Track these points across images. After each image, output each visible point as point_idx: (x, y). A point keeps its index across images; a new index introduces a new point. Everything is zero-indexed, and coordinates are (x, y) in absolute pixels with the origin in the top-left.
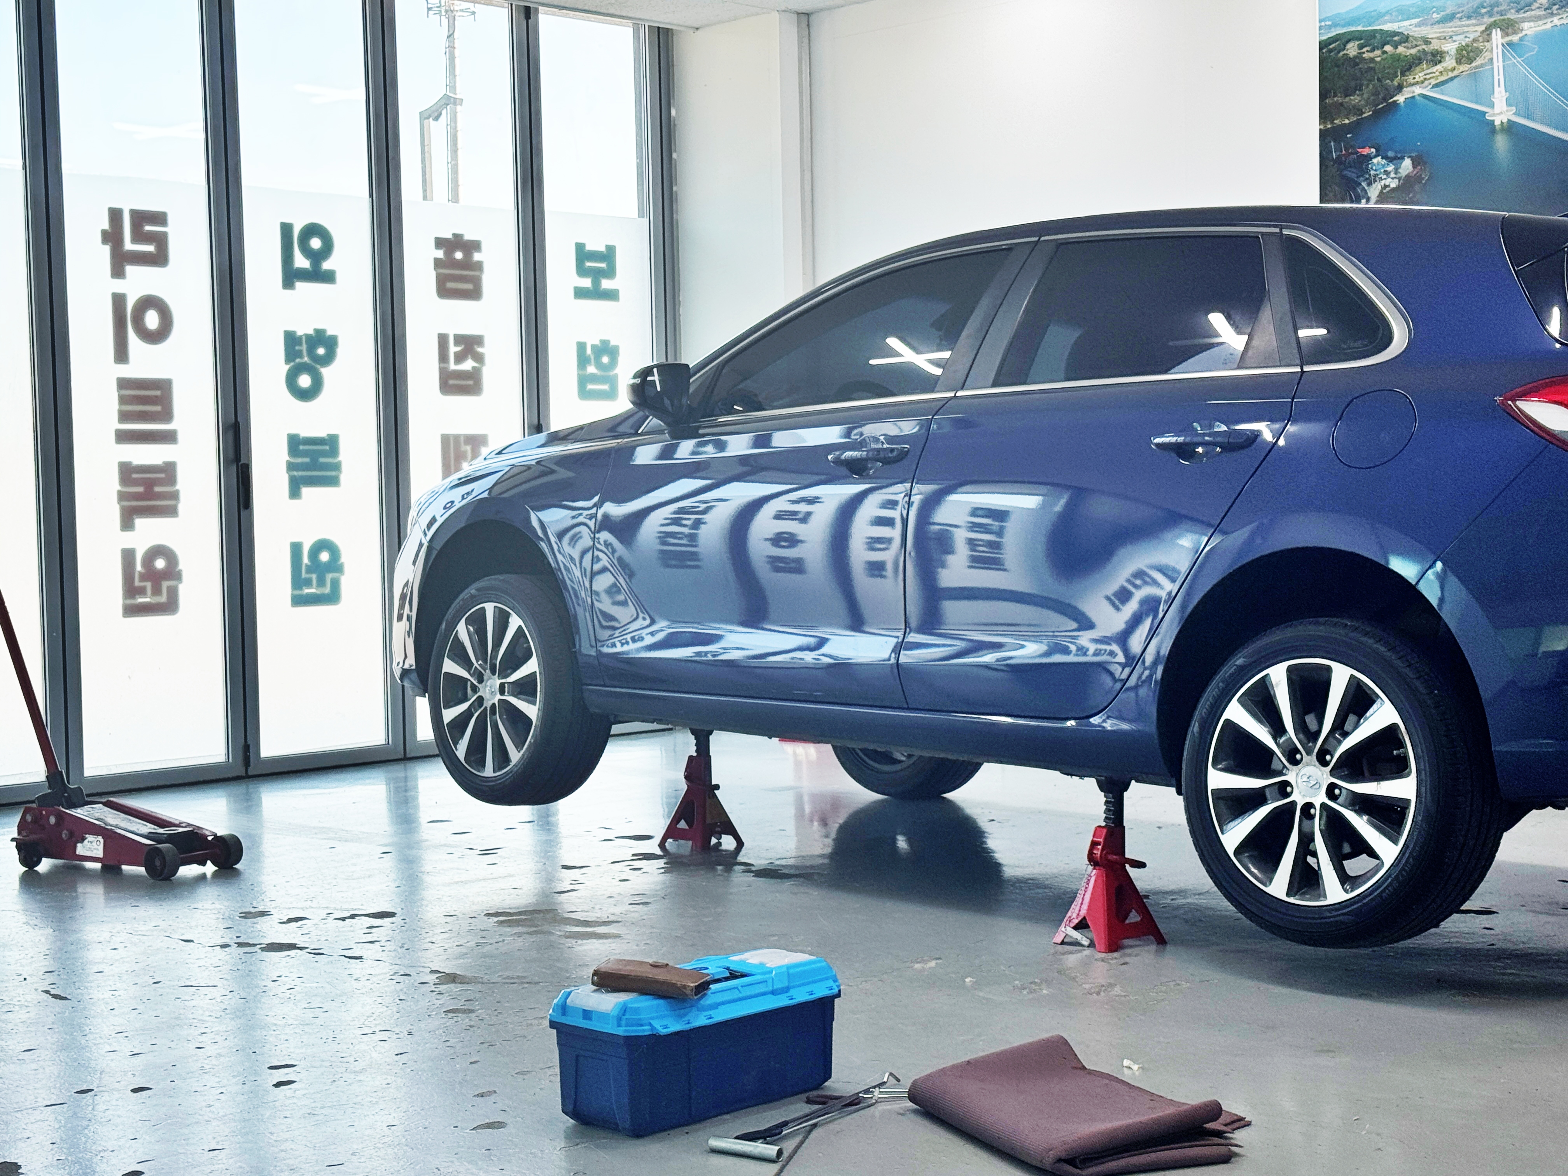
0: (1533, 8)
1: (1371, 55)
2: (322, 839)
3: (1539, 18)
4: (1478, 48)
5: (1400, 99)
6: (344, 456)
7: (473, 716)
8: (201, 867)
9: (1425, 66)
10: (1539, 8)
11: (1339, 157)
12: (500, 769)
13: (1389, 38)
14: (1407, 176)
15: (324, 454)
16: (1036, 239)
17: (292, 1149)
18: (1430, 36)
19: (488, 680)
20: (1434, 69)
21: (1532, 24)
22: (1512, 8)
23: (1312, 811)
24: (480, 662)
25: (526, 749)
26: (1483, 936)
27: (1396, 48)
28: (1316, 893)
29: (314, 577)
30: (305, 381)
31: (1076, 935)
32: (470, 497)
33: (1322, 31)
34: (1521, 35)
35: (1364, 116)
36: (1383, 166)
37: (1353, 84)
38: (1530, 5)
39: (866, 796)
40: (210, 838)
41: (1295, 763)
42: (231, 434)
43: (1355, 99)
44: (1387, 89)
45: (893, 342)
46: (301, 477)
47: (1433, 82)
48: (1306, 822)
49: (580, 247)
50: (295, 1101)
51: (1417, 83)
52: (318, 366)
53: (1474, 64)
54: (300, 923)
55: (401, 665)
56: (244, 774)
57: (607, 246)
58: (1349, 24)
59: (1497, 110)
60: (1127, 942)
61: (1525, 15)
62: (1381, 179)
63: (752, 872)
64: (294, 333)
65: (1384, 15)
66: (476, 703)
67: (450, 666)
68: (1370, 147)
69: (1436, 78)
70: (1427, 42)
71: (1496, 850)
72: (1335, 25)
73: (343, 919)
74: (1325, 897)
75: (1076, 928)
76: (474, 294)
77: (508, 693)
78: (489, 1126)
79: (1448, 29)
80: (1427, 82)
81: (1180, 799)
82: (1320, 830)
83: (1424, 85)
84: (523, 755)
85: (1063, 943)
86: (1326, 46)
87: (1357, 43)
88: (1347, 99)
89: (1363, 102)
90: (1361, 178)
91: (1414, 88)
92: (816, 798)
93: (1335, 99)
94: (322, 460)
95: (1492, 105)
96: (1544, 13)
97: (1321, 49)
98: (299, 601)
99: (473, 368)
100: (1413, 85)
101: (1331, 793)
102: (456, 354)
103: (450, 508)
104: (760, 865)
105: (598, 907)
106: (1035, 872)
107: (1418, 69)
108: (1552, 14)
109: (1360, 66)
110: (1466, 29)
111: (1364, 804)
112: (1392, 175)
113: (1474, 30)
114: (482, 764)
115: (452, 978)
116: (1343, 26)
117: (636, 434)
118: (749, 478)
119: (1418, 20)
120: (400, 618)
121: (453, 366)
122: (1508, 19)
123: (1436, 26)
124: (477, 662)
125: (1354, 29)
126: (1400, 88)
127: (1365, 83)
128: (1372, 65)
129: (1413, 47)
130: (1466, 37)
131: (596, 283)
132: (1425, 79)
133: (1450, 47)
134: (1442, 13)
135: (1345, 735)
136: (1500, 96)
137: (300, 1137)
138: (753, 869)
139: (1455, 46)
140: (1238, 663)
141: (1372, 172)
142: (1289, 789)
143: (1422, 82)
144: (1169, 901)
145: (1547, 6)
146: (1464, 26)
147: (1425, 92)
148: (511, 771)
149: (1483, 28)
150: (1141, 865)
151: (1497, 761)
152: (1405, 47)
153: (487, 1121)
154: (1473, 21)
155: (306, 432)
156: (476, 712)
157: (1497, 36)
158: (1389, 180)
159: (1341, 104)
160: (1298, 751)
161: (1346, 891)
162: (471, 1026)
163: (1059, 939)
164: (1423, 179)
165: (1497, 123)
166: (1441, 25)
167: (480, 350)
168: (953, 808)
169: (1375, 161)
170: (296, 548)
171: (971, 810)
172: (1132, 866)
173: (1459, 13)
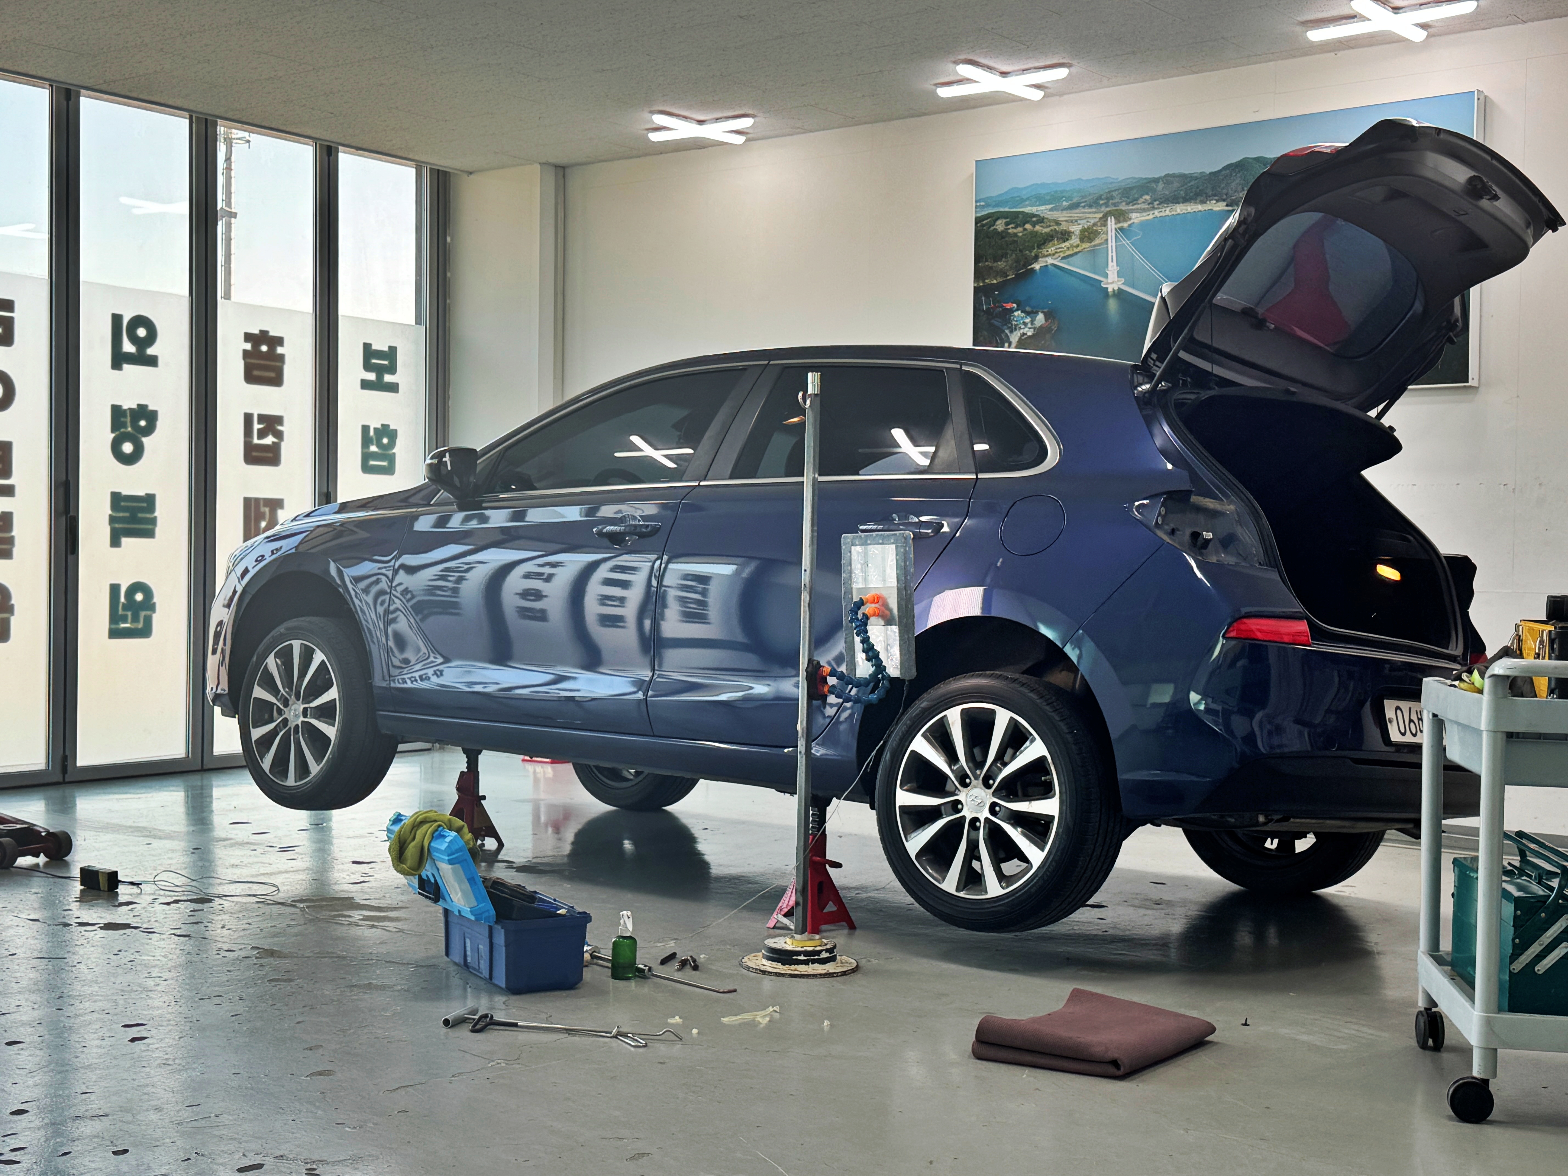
0: (1139, 202)
1: (1015, 231)
2: (139, 836)
3: (1144, 210)
4: (1097, 231)
5: (1037, 266)
6: (159, 512)
7: (278, 734)
8: (35, 858)
9: (1056, 242)
10: (1144, 202)
11: (988, 309)
12: (301, 779)
13: (1028, 218)
14: (1041, 327)
15: (142, 510)
16: (766, 362)
17: (153, 1093)
18: (1060, 219)
19: (292, 705)
20: (1063, 245)
21: (1138, 215)
22: (1124, 201)
23: (978, 824)
24: (287, 690)
25: (325, 764)
26: (1098, 925)
27: (1034, 226)
28: (978, 888)
29: (129, 614)
30: (128, 448)
31: (785, 921)
32: (279, 553)
33: (978, 210)
34: (1129, 223)
35: (1009, 278)
36: (1022, 318)
37: (1000, 252)
38: (1137, 199)
39: (598, 807)
40: (43, 834)
41: (965, 785)
42: (61, 491)
43: (1001, 264)
44: (1026, 258)
45: (635, 439)
46: (121, 528)
47: (1062, 255)
48: (973, 833)
49: (367, 347)
50: (150, 1053)
51: (1050, 255)
52: (140, 436)
53: (1093, 243)
54: (131, 907)
55: (214, 690)
56: (61, 780)
57: (390, 347)
58: (997, 205)
59: (1110, 280)
60: (824, 927)
61: (1133, 207)
62: (1020, 328)
63: (514, 868)
64: (120, 406)
65: (1025, 200)
66: (281, 725)
67: (259, 692)
68: (1013, 303)
69: (1064, 252)
70: (1058, 223)
71: (1116, 857)
72: (987, 205)
73: (168, 904)
74: (986, 892)
75: (785, 915)
76: (276, 380)
77: (311, 715)
78: (320, 1073)
79: (1075, 214)
80: (1057, 255)
81: (874, 813)
82: (984, 839)
83: (1054, 257)
84: (322, 768)
85: (774, 928)
86: (980, 221)
87: (1004, 221)
88: (995, 264)
89: (1008, 267)
90: (1005, 327)
91: (1047, 259)
92: (551, 807)
93: (987, 263)
94: (140, 515)
95: (1106, 276)
96: (1147, 206)
97: (976, 223)
98: (115, 633)
99: (273, 443)
100: (1047, 256)
101: (993, 809)
102: (259, 430)
103: (261, 561)
104: (520, 863)
105: (388, 895)
106: (745, 871)
107: (1051, 244)
108: (1154, 208)
109: (1007, 239)
110: (1088, 215)
111: (1020, 819)
112: (1029, 325)
113: (1093, 217)
114: (285, 774)
115: (271, 953)
116: (994, 207)
117: (429, 505)
118: (507, 545)
119: (1052, 206)
120: (214, 652)
121: (256, 441)
122: (1121, 210)
123: (1065, 212)
124: (284, 690)
125: (1002, 210)
126: (1036, 258)
127: (1010, 252)
128: (1015, 239)
129: (1047, 227)
130: (1088, 222)
131: (380, 377)
132: (1056, 252)
133: (1076, 229)
134: (1070, 202)
135: (1005, 764)
136: (1112, 269)
137: (159, 1083)
138: (515, 865)
139: (1080, 227)
140: (922, 706)
141: (1014, 323)
142: (960, 806)
143: (1054, 255)
144: (853, 895)
145: (1150, 201)
146: (1086, 213)
147: (1056, 262)
148: (310, 782)
149: (1101, 215)
150: (838, 865)
151: (1121, 786)
152: (1041, 226)
153: (319, 1070)
154: (1094, 210)
155: (126, 491)
156: (281, 731)
157: (1111, 223)
158: (1027, 329)
159: (991, 268)
160: (967, 776)
161: (1003, 888)
162: (293, 993)
163: (771, 924)
164: (1052, 330)
165: (1110, 290)
166: (1069, 211)
167: (280, 428)
168: (671, 818)
169: (1016, 314)
170: (115, 589)
171: (686, 821)
172: (830, 866)
173: (1083, 202)
